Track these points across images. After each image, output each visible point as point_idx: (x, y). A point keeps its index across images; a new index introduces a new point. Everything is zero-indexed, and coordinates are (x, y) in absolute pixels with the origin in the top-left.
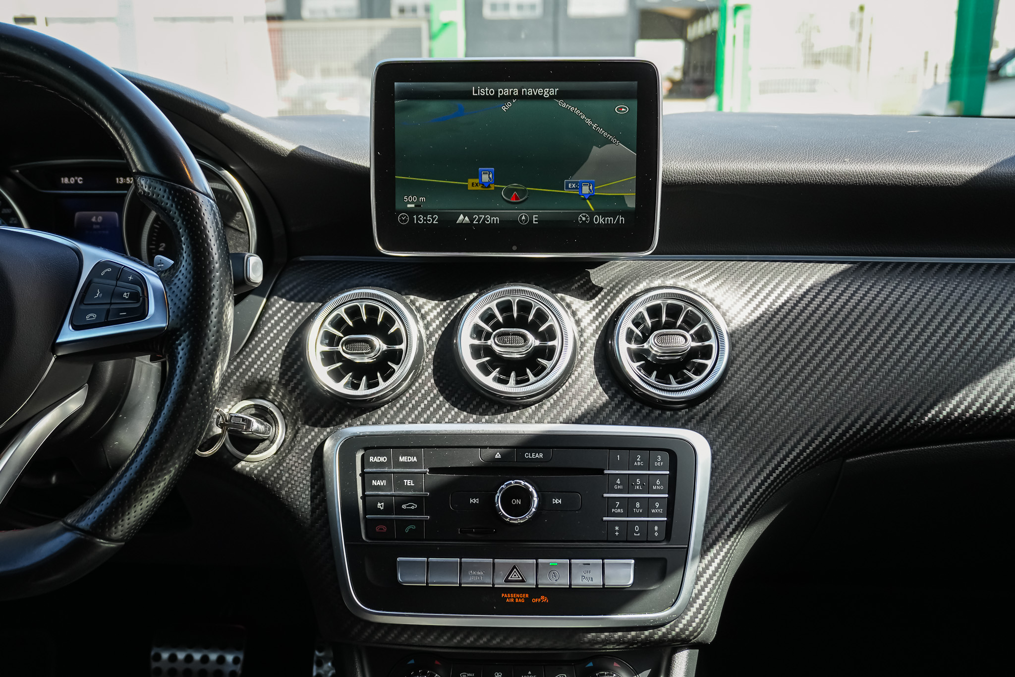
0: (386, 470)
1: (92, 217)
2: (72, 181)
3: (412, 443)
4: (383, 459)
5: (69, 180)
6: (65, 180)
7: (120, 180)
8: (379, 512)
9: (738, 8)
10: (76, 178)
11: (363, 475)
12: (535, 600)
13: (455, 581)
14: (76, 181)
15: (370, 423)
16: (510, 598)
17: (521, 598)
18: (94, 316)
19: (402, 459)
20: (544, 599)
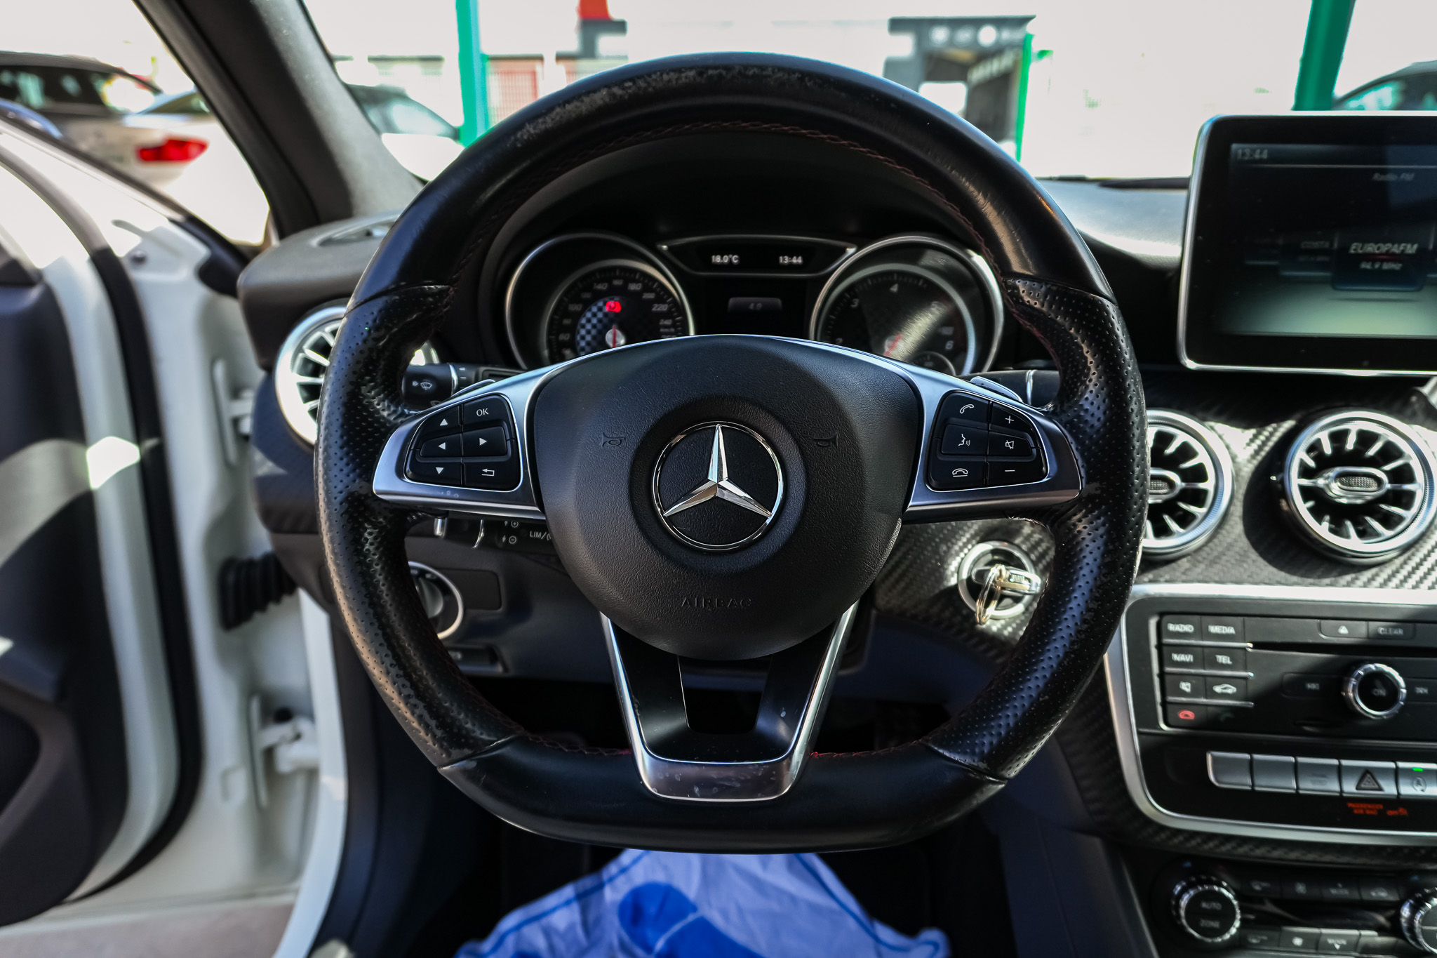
0: (1193, 642)
1: (749, 304)
2: (726, 259)
3: (1227, 610)
4: (1188, 628)
5: (722, 258)
6: (717, 259)
7: (784, 260)
8: (1184, 694)
9: (1042, 53)
10: (731, 256)
11: (1160, 646)
12: (1391, 813)
13: (1289, 785)
14: (730, 260)
15: (1162, 579)
16: (1358, 810)
17: (1372, 811)
18: (966, 472)
19: (1214, 629)
20: (1403, 811)
